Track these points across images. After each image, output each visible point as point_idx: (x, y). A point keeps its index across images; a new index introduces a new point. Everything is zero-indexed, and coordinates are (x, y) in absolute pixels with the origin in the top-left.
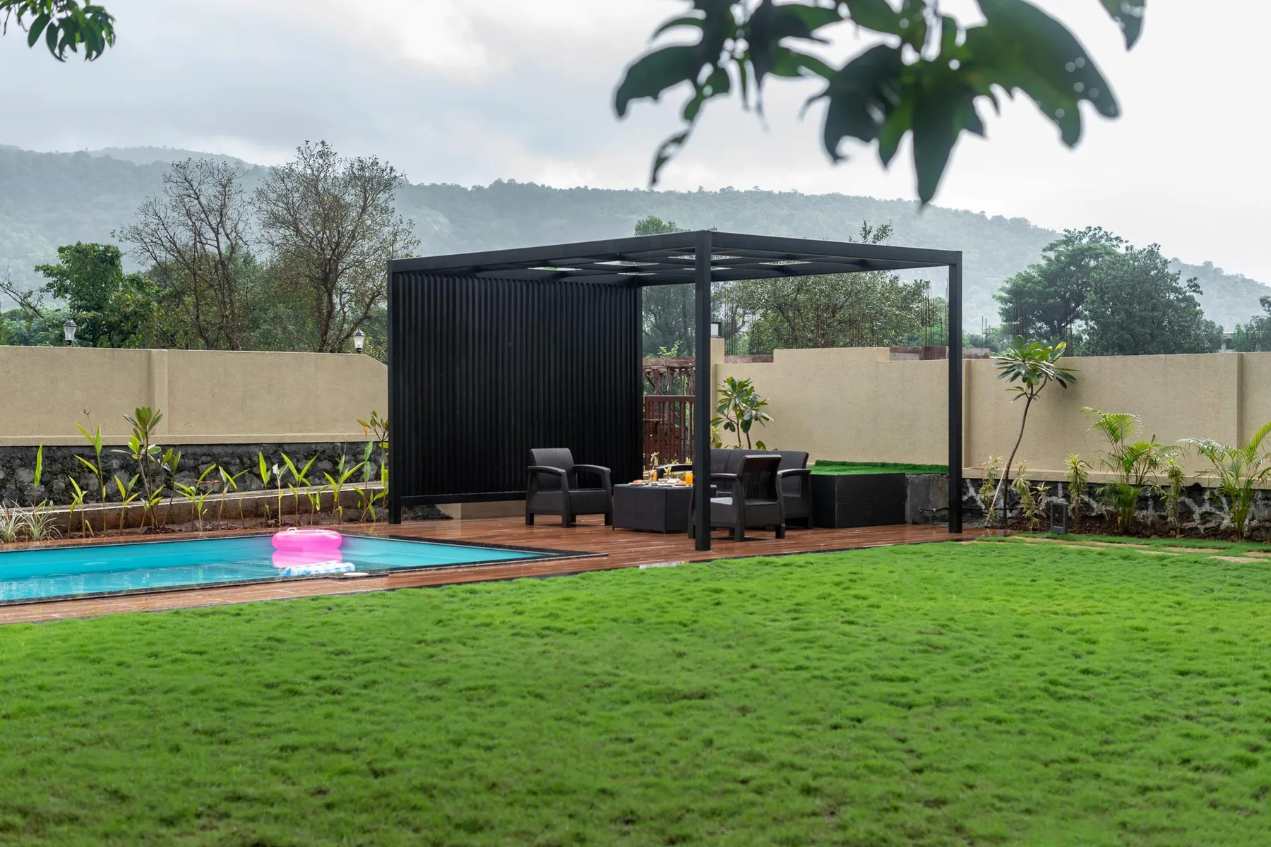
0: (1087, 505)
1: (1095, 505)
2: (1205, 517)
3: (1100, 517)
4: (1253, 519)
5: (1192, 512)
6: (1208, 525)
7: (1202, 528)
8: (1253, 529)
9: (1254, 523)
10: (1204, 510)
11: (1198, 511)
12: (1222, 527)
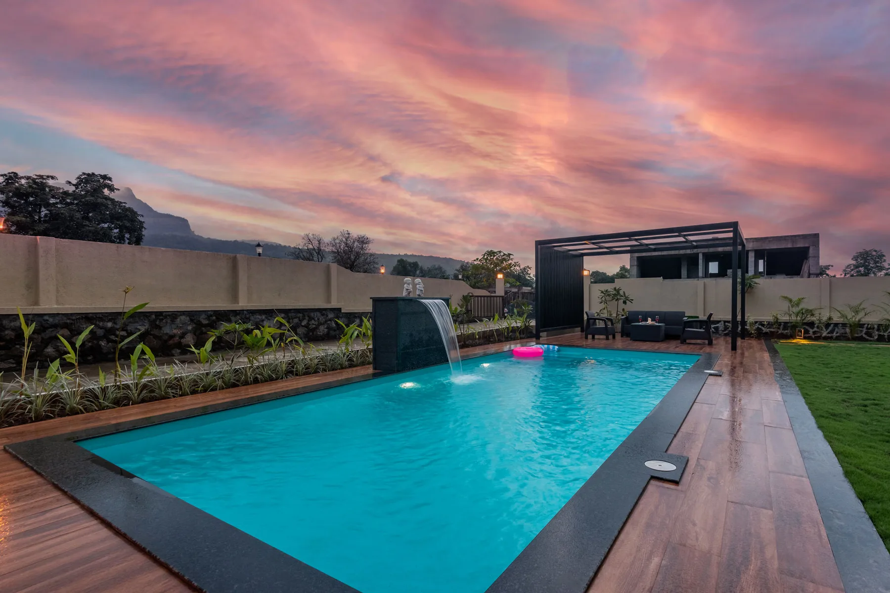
0: (761, 329)
1: (763, 329)
2: (814, 333)
3: (766, 333)
4: (837, 333)
5: (809, 331)
6: (816, 335)
7: (813, 336)
8: (837, 337)
9: (838, 334)
10: (814, 330)
11: (811, 331)
12: (823, 336)
